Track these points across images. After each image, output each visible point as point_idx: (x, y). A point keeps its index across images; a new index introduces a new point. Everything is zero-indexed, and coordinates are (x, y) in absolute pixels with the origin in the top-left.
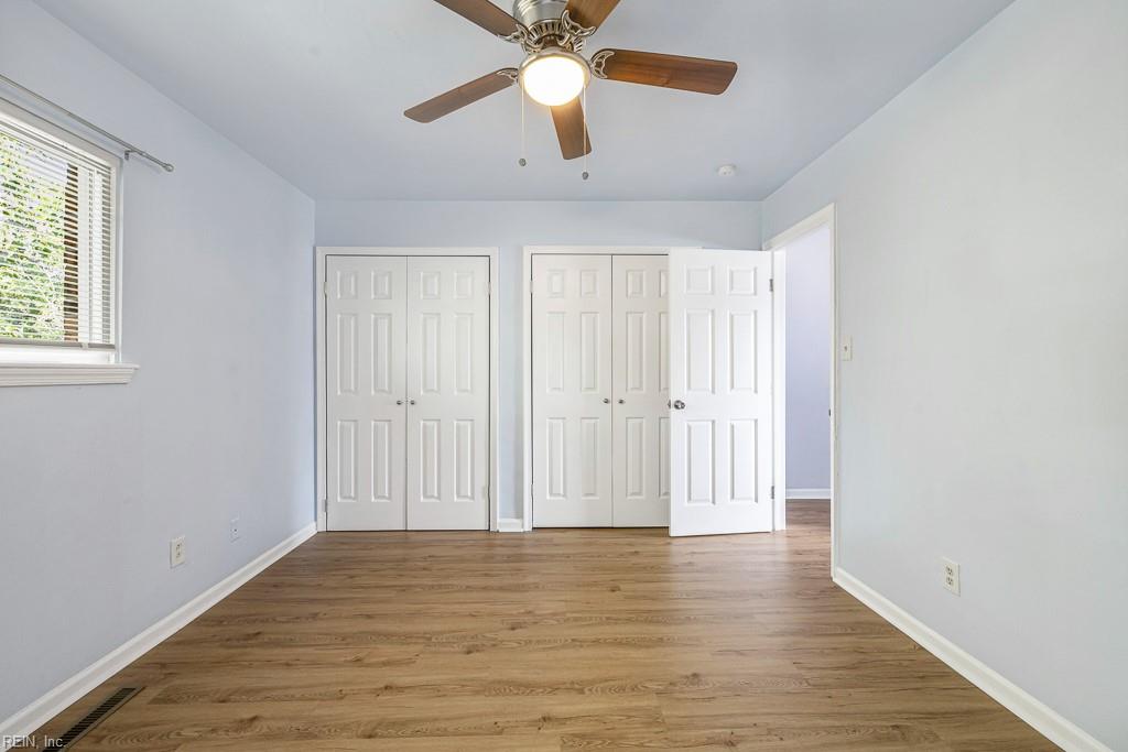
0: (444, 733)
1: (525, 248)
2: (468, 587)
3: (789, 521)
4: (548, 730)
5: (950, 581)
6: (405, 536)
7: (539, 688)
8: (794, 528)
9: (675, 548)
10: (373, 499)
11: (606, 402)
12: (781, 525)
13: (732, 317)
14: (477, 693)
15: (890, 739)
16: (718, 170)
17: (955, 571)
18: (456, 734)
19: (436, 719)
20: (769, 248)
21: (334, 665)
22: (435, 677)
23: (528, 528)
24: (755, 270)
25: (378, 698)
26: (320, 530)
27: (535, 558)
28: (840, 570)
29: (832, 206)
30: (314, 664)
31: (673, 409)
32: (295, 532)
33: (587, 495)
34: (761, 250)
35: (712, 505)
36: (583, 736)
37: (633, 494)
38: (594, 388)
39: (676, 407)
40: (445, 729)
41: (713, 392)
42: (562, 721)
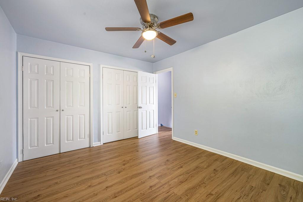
0: (133, 188)
1: (101, 65)
2: (101, 161)
3: (159, 131)
4: (153, 178)
5: (196, 133)
6: (60, 155)
7: (143, 172)
8: (160, 132)
9: (140, 141)
10: (45, 145)
11: (122, 107)
12: (157, 132)
13: (149, 88)
14: (131, 179)
15: (197, 159)
16: (151, 56)
17: (197, 131)
18: (135, 187)
19: (128, 187)
20: (155, 73)
21: (83, 190)
22: (116, 181)
23: (102, 144)
24: (153, 78)
25: (107, 190)
26: (20, 161)
27: (112, 150)
28: (174, 137)
29: (172, 68)
30: (74, 193)
31: (139, 108)
32: (12, 164)
33: (117, 132)
34: (153, 73)
35: (146, 130)
36: (160, 176)
37: (128, 130)
38: (119, 104)
39: (140, 108)
40: (132, 188)
41: (146, 104)
42: (154, 176)
